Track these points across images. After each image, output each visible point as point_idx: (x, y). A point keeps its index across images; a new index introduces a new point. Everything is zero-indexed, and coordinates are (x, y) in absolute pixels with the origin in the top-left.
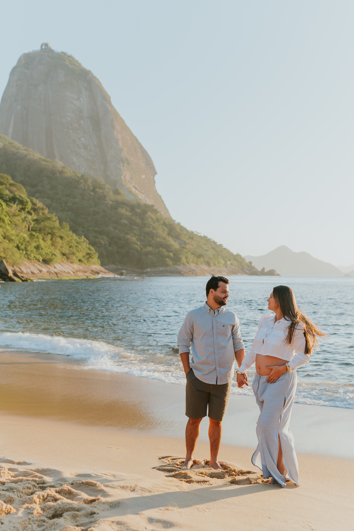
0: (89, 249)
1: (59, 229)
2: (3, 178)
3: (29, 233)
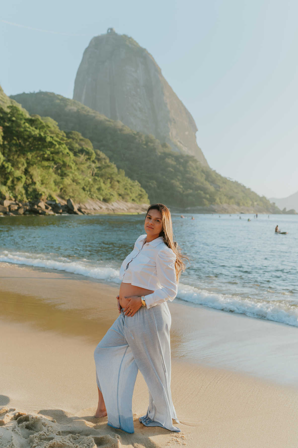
0: (141, 191)
1: (117, 175)
2: (75, 135)
3: (93, 178)
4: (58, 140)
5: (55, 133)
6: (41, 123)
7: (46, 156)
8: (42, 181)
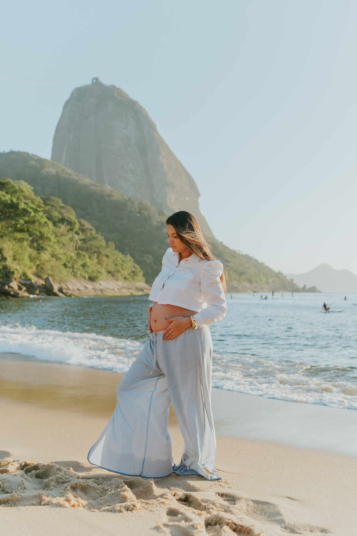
0: (135, 267)
1: (105, 248)
2: (53, 201)
3: (76, 252)
4: (34, 207)
5: (31, 199)
6: (13, 187)
7: (19, 226)
8: (14, 256)
